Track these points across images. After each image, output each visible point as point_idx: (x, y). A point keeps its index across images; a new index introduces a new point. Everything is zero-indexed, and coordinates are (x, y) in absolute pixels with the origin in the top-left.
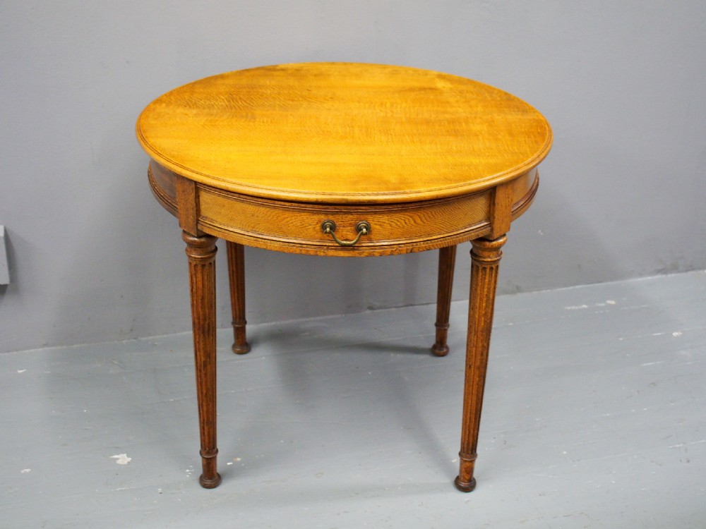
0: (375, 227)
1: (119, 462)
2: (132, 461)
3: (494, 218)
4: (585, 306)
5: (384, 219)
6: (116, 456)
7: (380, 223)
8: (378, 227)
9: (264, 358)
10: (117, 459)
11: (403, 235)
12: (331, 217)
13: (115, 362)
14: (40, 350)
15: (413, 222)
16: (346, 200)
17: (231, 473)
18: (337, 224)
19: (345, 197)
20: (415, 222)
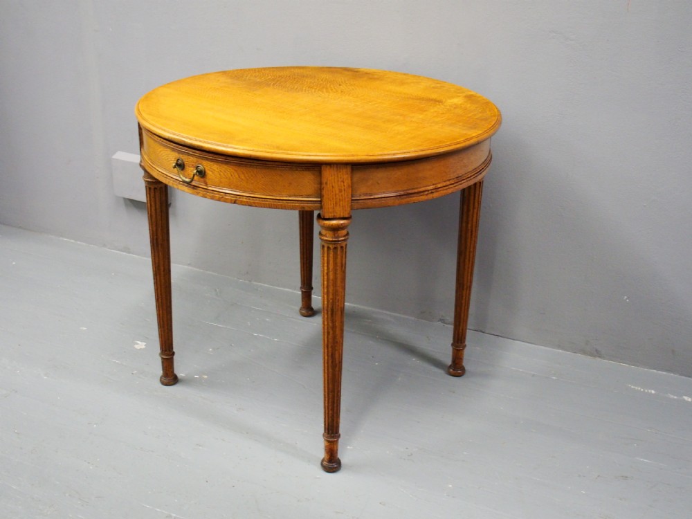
0: (209, 173)
1: (136, 346)
2: (144, 349)
3: (323, 196)
4: (653, 392)
5: (215, 166)
6: (138, 342)
7: (213, 169)
8: (210, 173)
9: (315, 324)
10: (137, 344)
11: (230, 186)
12: (181, 156)
13: (217, 290)
14: (186, 267)
15: (237, 176)
16: (184, 141)
17: (188, 382)
18: (186, 163)
19: (183, 139)
20: (239, 177)
